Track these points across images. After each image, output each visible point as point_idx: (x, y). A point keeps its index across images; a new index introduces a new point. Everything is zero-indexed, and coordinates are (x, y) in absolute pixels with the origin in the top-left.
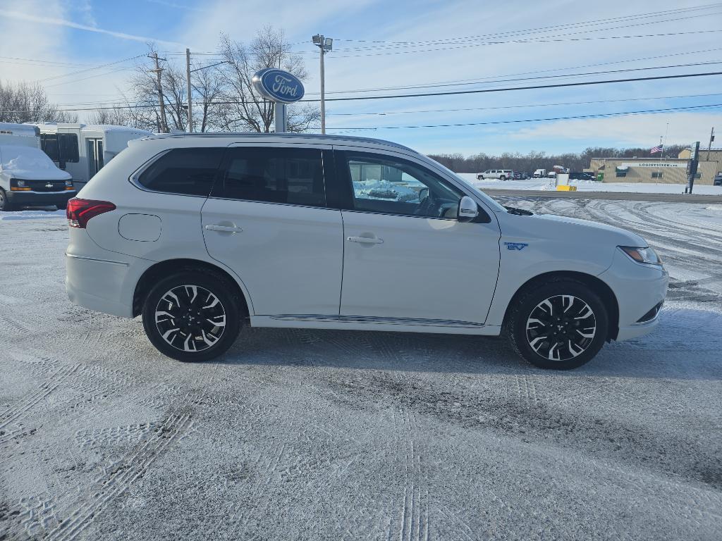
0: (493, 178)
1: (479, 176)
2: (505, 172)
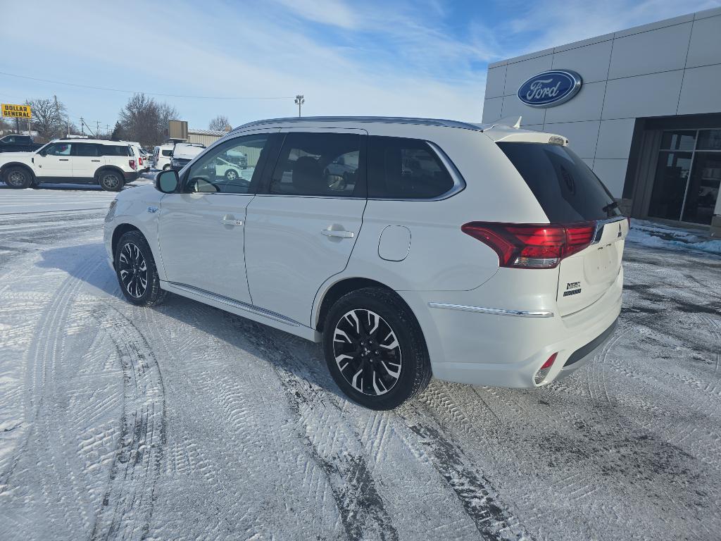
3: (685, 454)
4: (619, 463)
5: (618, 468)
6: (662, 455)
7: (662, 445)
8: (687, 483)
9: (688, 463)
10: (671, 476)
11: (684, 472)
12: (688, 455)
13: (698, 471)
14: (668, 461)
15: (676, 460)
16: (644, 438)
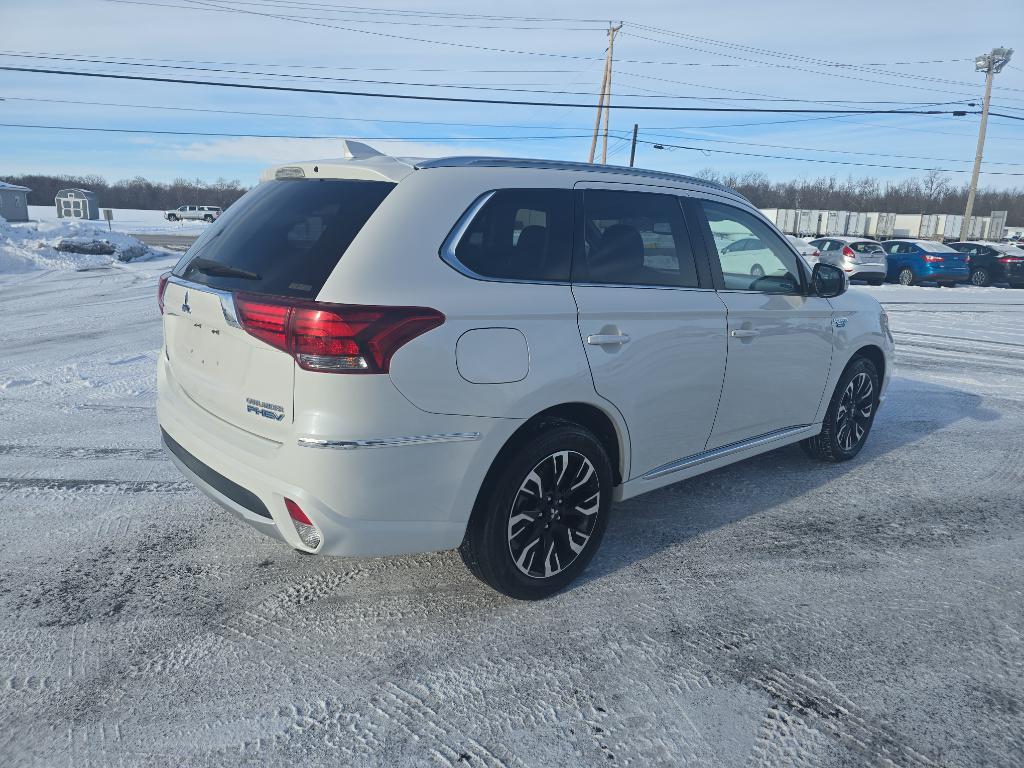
0: (194, 219)
1: (170, 215)
2: (210, 209)
3: (53, 623)
4: (107, 565)
5: (102, 560)
6: (77, 603)
7: (89, 615)
8: (27, 592)
9: (41, 614)
10: (47, 587)
11: (37, 602)
12: (49, 625)
13: (23, 614)
14: (64, 601)
15: (58, 608)
16: (118, 608)
